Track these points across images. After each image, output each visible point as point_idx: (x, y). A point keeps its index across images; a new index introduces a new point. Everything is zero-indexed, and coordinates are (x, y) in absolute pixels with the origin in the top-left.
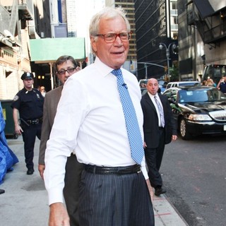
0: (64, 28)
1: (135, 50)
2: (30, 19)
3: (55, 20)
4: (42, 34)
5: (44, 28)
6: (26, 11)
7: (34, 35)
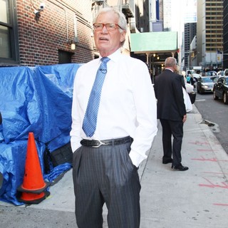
0: (160, 24)
1: (222, 43)
2: (132, 16)
3: (153, 18)
4: (142, 29)
5: (143, 24)
6: (129, 9)
7: (134, 30)
